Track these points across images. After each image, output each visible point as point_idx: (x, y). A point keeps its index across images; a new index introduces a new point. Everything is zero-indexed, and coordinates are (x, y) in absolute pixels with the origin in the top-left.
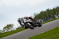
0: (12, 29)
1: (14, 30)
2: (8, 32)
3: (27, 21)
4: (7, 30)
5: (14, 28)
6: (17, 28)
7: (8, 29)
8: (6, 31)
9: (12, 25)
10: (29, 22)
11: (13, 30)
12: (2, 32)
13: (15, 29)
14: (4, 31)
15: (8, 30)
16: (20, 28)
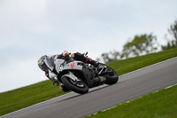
0: (149, 48)
1: (157, 51)
2: (138, 58)
3: (68, 67)
4: (134, 51)
5: (155, 46)
6: (163, 48)
7: (139, 48)
8: (132, 55)
9: (150, 36)
10: (72, 71)
11: (154, 52)
12: (118, 58)
13: (159, 49)
14: (127, 54)
15: (138, 51)
16: (174, 46)
